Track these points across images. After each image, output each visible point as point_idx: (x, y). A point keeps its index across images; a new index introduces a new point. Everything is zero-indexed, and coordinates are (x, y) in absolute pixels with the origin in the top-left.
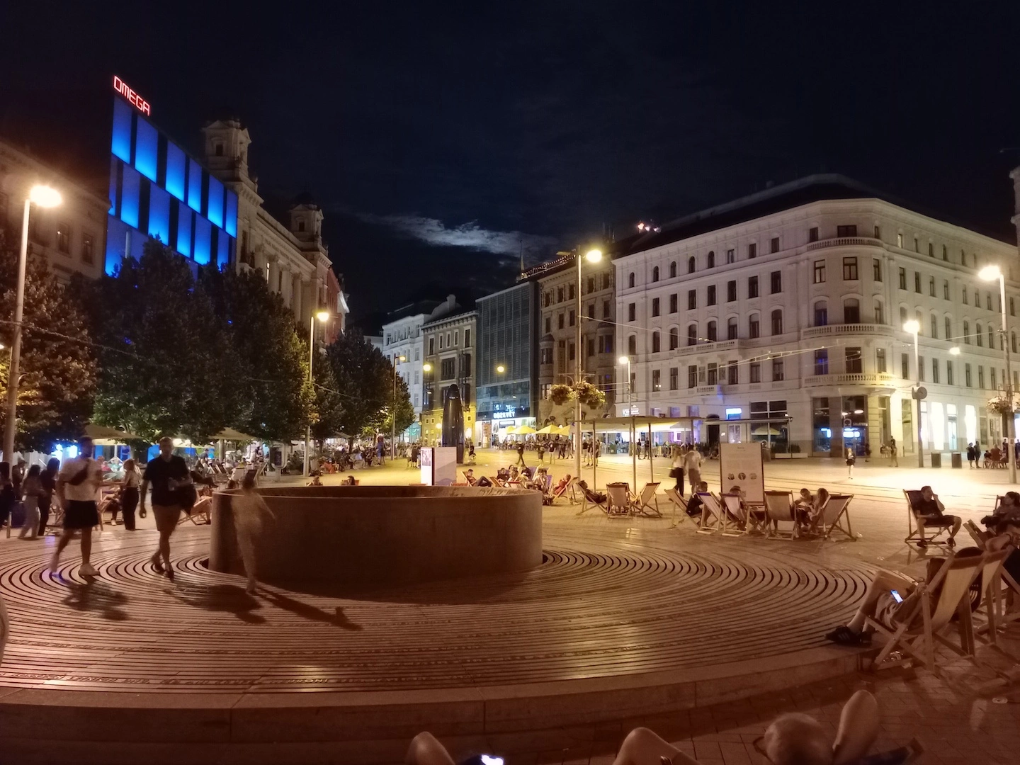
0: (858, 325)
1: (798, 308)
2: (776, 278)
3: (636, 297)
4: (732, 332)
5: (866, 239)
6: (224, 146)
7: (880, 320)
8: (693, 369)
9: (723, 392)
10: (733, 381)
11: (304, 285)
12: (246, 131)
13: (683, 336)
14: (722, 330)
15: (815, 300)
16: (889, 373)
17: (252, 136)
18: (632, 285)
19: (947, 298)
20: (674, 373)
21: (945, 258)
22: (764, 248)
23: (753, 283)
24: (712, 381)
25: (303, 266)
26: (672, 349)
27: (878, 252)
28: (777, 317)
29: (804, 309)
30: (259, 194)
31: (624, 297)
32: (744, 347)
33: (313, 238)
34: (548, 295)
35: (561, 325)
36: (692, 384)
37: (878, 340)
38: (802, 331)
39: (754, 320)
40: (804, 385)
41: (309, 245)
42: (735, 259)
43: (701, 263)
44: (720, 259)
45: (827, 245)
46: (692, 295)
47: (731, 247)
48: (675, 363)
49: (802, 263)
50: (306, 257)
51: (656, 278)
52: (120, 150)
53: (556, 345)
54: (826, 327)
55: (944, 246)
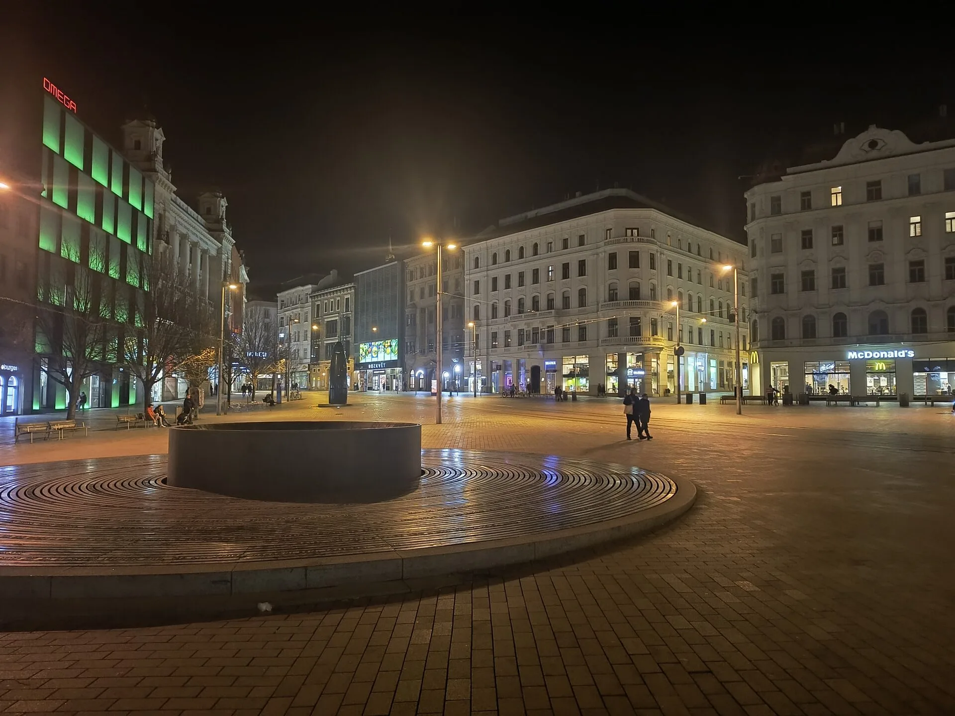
0: (639, 301)
1: (598, 288)
2: (582, 264)
3: (478, 276)
4: (550, 304)
5: (645, 239)
6: (142, 141)
7: (654, 298)
8: (521, 332)
9: (543, 349)
10: (551, 340)
11: (211, 258)
12: (161, 130)
13: (514, 308)
14: (543, 303)
15: (609, 282)
16: (659, 336)
17: (166, 134)
18: (477, 266)
20: (507, 335)
21: (699, 254)
22: (573, 242)
23: (566, 267)
24: (535, 341)
25: (211, 245)
26: (506, 316)
27: (654, 248)
28: (582, 293)
29: (602, 288)
30: (173, 183)
31: (472, 276)
32: (559, 315)
33: (219, 221)
34: (412, 272)
35: (422, 297)
36: (520, 344)
37: (652, 312)
38: (600, 305)
39: (565, 296)
40: (601, 344)
41: (215, 227)
42: (553, 250)
43: (529, 251)
44: (542, 249)
45: (618, 242)
46: (521, 276)
47: (551, 240)
48: (508, 327)
49: (600, 254)
50: (214, 236)
51: (495, 262)
52: (50, 142)
53: (418, 311)
54: (617, 302)
55: (698, 245)
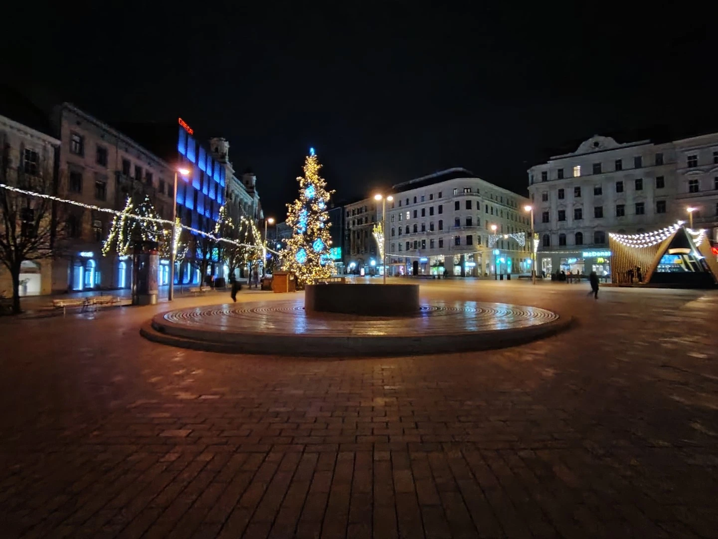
0: (472, 226)
1: (449, 220)
2: (440, 208)
4: (423, 229)
5: (474, 194)
6: (219, 148)
7: (479, 225)
8: (408, 243)
9: (420, 252)
10: (424, 247)
11: (249, 206)
12: (228, 142)
13: (404, 231)
14: (419, 229)
15: (455, 217)
16: (481, 245)
17: (230, 144)
19: (502, 217)
20: (400, 245)
21: (501, 202)
22: (436, 196)
23: (432, 209)
24: (415, 248)
25: (248, 199)
26: (399, 235)
27: (479, 199)
28: (441, 222)
29: (451, 220)
30: (234, 168)
33: (252, 188)
34: (348, 213)
36: (408, 249)
37: (478, 232)
38: (450, 229)
39: (432, 224)
40: (451, 249)
41: (250, 190)
42: (425, 200)
43: (411, 201)
44: (418, 200)
45: (460, 196)
47: (423, 195)
48: (401, 240)
49: (450, 202)
50: (250, 195)
52: (181, 150)
53: (352, 232)
54: (460, 227)
